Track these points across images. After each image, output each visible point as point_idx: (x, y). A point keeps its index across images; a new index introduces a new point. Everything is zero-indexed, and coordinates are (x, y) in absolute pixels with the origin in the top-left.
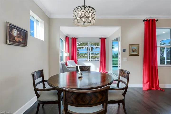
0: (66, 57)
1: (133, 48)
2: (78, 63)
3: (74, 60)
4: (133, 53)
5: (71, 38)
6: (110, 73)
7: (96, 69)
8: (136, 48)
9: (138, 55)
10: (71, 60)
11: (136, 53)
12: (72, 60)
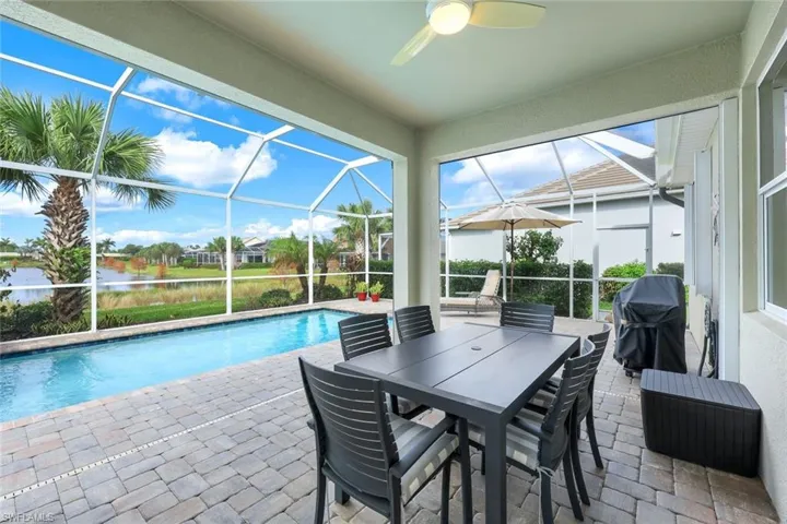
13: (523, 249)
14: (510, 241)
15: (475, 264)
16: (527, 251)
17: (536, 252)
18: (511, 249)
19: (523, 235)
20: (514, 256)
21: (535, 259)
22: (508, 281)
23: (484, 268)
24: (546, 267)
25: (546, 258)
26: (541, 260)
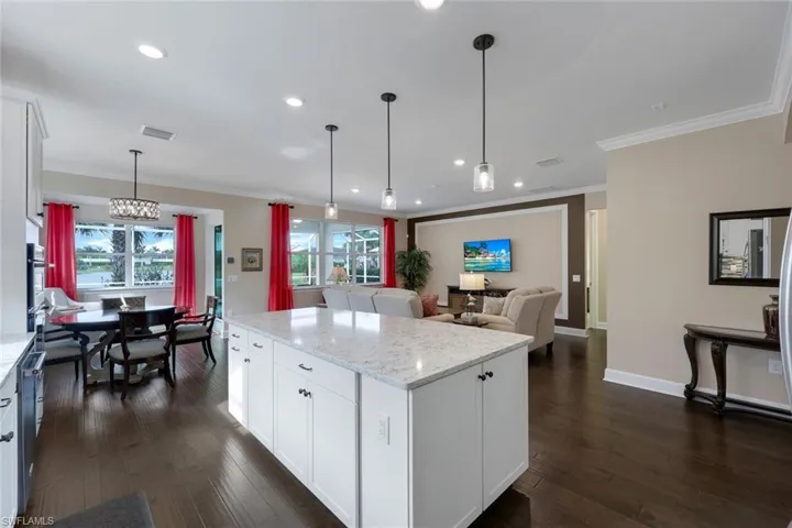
1: (249, 255)
3: (59, 285)
4: (249, 265)
5: (46, 205)
8: (256, 256)
9: (260, 269)
11: (256, 265)
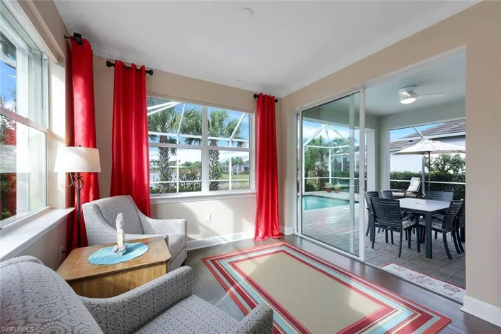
0: (72, 177)
2: (156, 206)
3: (129, 193)
5: (109, 64)
6: (289, 236)
7: (238, 228)
10: (112, 195)
12: (120, 194)
13: (437, 165)
14: (428, 160)
15: (401, 174)
16: (440, 166)
17: (447, 167)
18: (428, 165)
19: (438, 157)
20: (430, 169)
21: (447, 171)
22: (426, 184)
23: (409, 176)
24: (455, 176)
25: (455, 170)
26: (451, 172)
